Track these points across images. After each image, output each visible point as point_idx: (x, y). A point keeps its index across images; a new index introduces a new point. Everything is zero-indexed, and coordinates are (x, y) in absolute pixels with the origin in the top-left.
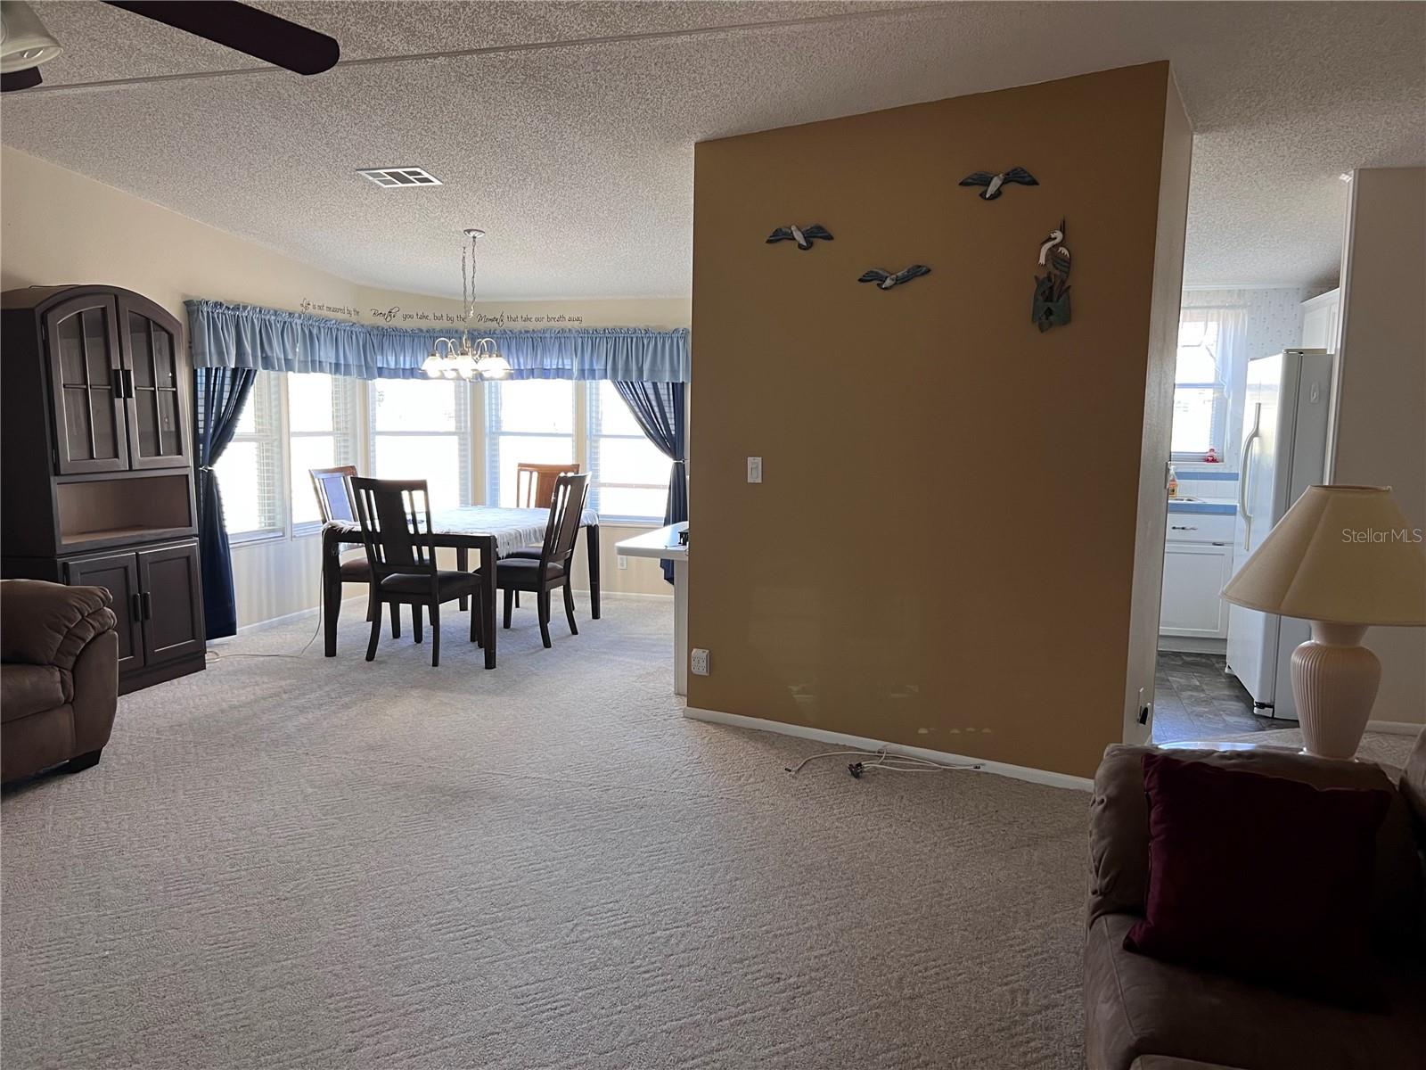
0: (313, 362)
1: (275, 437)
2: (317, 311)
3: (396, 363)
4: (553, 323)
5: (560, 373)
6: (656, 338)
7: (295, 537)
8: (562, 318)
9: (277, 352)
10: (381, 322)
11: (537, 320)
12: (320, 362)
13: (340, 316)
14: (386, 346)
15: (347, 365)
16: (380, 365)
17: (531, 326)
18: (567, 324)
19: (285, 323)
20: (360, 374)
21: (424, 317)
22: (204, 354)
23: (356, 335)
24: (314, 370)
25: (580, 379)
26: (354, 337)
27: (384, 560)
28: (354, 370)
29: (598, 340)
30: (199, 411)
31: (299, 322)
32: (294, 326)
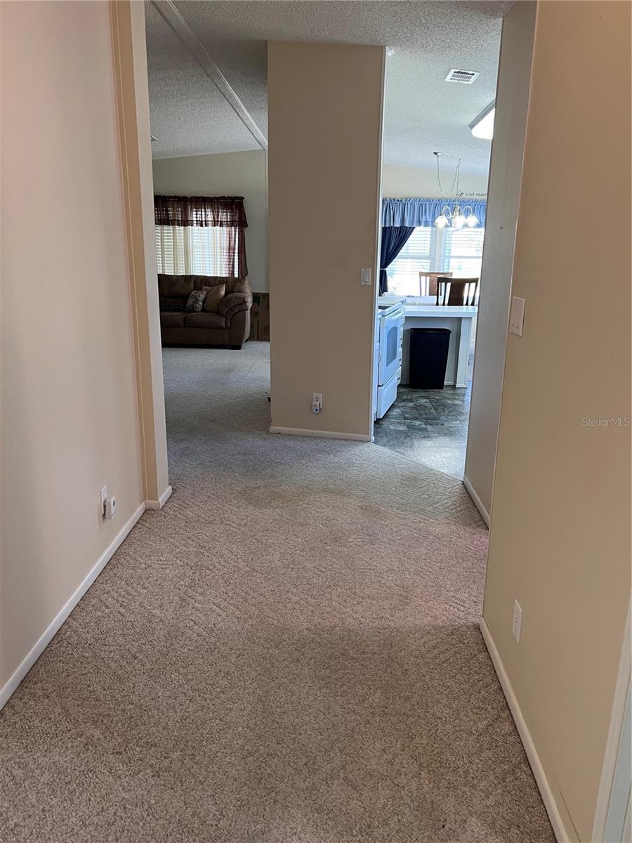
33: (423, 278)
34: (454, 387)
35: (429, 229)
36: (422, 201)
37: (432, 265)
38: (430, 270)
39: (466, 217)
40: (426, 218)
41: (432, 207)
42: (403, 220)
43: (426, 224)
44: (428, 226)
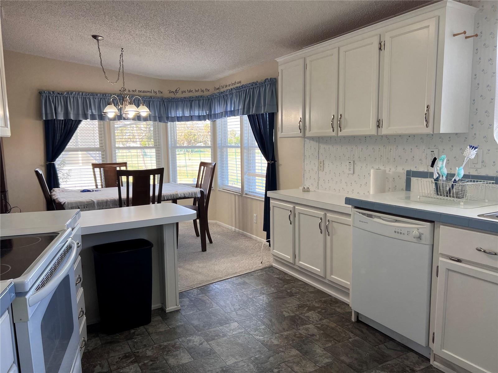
33: (97, 170)
34: (162, 310)
35: (96, 122)
36: (86, 95)
37: (104, 157)
38: (103, 161)
39: (138, 106)
40: (92, 112)
41: (97, 101)
42: (67, 113)
43: (93, 118)
44: (95, 119)
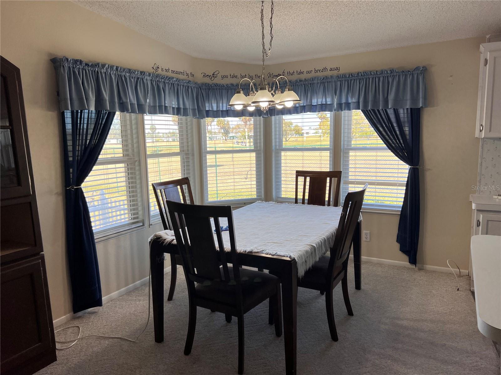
0: (160, 107)
1: (137, 159)
2: (164, 73)
3: (217, 107)
4: (319, 74)
5: (323, 108)
6: (399, 76)
7: (151, 225)
8: (325, 69)
9: (131, 98)
10: (207, 80)
11: (308, 72)
12: (165, 107)
13: (181, 77)
14: (211, 95)
15: (185, 109)
16: (207, 109)
17: (303, 77)
18: (329, 73)
19: (138, 78)
20: (194, 115)
21: (234, 77)
22: (66, 99)
23: (191, 89)
24: (161, 112)
25: (338, 111)
26: (190, 90)
27: (196, 273)
28: (190, 112)
29: (352, 82)
30: (68, 144)
31: (149, 78)
32: (145, 81)
